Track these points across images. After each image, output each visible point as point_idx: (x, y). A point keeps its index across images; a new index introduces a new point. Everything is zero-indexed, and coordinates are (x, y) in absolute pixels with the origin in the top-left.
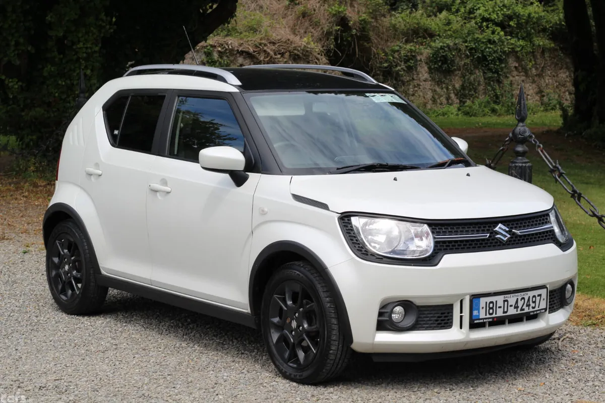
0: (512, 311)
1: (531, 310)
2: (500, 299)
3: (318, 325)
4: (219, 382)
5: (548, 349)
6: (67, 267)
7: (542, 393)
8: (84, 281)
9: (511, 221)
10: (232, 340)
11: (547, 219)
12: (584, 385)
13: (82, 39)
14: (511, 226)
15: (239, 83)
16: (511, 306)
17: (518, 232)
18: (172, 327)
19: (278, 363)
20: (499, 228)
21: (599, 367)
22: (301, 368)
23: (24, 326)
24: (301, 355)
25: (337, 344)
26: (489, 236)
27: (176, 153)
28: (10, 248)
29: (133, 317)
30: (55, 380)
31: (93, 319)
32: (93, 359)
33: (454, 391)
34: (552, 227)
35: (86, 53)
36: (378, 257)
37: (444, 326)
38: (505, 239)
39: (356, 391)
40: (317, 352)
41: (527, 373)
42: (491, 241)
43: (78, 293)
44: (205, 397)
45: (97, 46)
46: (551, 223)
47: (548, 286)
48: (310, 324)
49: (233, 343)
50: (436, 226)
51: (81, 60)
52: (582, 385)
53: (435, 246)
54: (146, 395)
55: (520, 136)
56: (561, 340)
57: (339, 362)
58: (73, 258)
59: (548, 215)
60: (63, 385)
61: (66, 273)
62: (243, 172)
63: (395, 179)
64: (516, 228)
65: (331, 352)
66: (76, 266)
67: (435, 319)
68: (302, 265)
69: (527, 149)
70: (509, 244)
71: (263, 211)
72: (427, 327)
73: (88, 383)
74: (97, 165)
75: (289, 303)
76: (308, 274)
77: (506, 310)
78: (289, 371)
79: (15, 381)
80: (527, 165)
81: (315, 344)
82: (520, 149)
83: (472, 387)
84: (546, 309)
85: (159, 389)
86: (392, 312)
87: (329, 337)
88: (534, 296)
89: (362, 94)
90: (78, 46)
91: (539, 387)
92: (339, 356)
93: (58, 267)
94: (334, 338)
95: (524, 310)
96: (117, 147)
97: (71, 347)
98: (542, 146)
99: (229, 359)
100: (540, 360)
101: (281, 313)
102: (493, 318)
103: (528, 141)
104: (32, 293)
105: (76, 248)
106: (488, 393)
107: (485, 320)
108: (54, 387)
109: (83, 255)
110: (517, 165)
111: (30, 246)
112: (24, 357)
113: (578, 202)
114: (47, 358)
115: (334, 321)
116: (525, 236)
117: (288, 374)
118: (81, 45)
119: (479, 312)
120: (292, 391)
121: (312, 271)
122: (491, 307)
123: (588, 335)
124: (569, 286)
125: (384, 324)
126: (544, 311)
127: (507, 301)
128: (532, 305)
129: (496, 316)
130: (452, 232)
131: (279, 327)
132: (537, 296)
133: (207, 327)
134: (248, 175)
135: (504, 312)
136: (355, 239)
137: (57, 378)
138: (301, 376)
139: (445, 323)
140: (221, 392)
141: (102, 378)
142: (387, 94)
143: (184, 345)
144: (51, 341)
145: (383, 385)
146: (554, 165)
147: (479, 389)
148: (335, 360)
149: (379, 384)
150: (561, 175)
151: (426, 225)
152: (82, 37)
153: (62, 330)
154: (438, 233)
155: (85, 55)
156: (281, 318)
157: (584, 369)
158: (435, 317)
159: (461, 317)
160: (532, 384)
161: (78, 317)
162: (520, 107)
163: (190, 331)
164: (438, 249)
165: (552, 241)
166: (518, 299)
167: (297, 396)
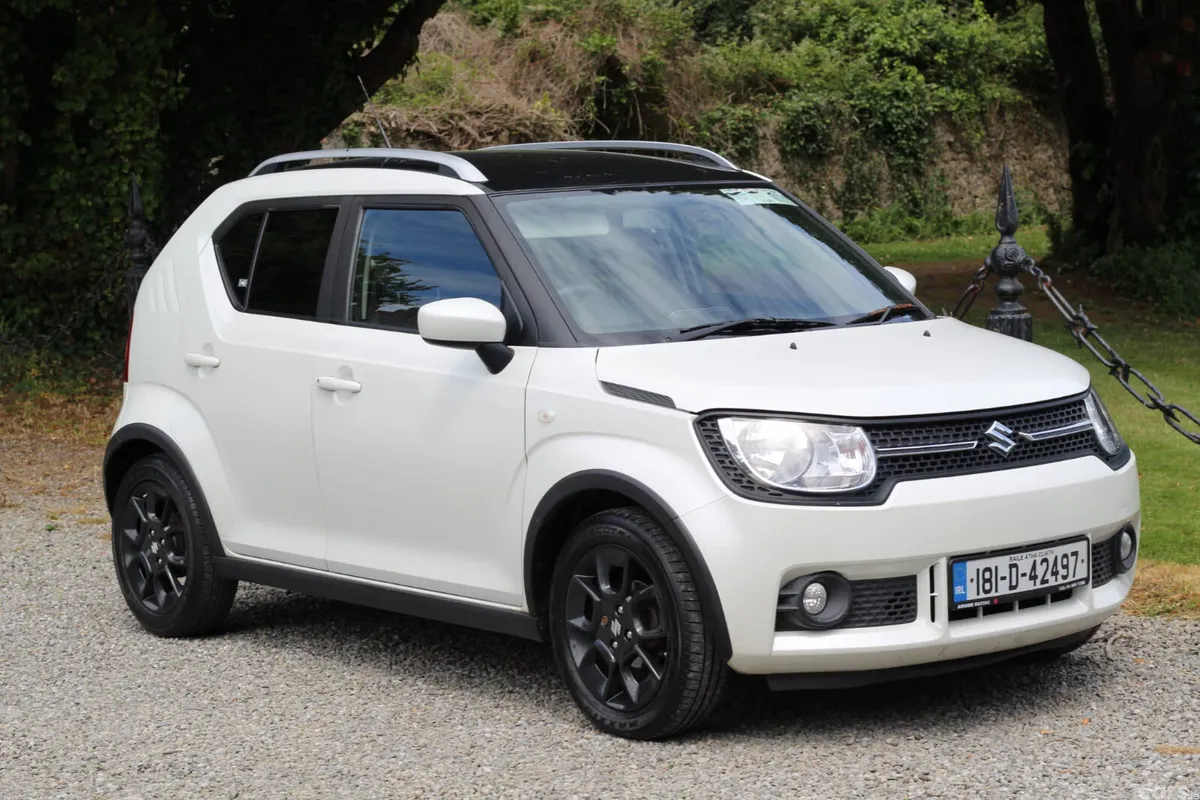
0: (1025, 585)
1: (1061, 581)
2: (1002, 563)
3: (663, 625)
4: (479, 743)
5: (1087, 658)
6: (155, 547)
7: (1089, 737)
8: (191, 573)
9: (1014, 416)
10: (486, 669)
11: (1080, 410)
12: (1165, 719)
13: (123, 116)
14: (1016, 425)
15: (484, 179)
16: (1024, 575)
17: (1029, 436)
18: (366, 651)
19: (586, 703)
20: (995, 429)
21: (1189, 687)
22: (632, 710)
23: (82, 662)
24: (632, 685)
25: (701, 661)
26: (977, 446)
27: (364, 317)
28: (19, 523)
29: (286, 637)
30: (165, 754)
31: (210, 643)
32: (229, 714)
33: (924, 740)
34: (1091, 425)
35: (132, 142)
36: (772, 491)
37: (901, 618)
38: (1007, 450)
39: (739, 748)
40: (662, 679)
41: (1054, 703)
42: (981, 454)
43: (179, 595)
44: (457, 770)
45: (152, 127)
46: (1088, 418)
47: (1089, 536)
48: (647, 626)
49: (488, 673)
50: (879, 429)
51: (122, 157)
52: (1161, 719)
53: (879, 468)
54: (345, 771)
55: (1006, 262)
56: (1110, 641)
57: (705, 695)
58: (166, 529)
59: (1082, 403)
60: (183, 760)
61: (154, 558)
62: (503, 346)
63: (793, 347)
64: (1025, 428)
65: (691, 675)
66: (173, 543)
67: (884, 604)
68: (626, 515)
69: (1020, 285)
70: (1013, 460)
71: (546, 416)
72: (871, 621)
73: (228, 757)
74: (208, 348)
75: (605, 587)
76: (641, 530)
77: (1014, 583)
78: (610, 717)
79: (89, 759)
80: (1023, 316)
81: (660, 663)
82: (1007, 286)
83: (955, 732)
84: (1087, 580)
85: (366, 761)
86: (802, 595)
87: (686, 648)
88: (1065, 556)
89: (713, 190)
90: (116, 130)
91: (1080, 727)
92: (705, 682)
93: (137, 547)
94: (695, 648)
95: (1047, 581)
96: (247, 311)
97: (180, 695)
98: (1049, 279)
99: (487, 703)
100: (1076, 679)
101: (589, 609)
102: (991, 599)
103: (1023, 271)
104: (81, 601)
105: (174, 508)
106: (988, 740)
107: (977, 604)
108: (167, 766)
109: (186, 521)
110: (1003, 317)
111: (56, 516)
112: (94, 716)
113: (1124, 383)
114: (140, 717)
115: (695, 617)
116: (1042, 443)
117: (607, 722)
118: (121, 127)
119: (965, 589)
120: (620, 754)
121: (647, 525)
122: (987, 578)
123: (1158, 631)
124: (1125, 536)
125: (789, 618)
126: (1083, 583)
127: (1016, 566)
128: (1063, 572)
129: (997, 594)
130: (907, 439)
131: (586, 636)
132: (1069, 555)
133: (433, 648)
134: (512, 351)
135: (1012, 587)
136: (727, 461)
137: (168, 751)
138: (634, 724)
139: (903, 613)
140: (485, 761)
141: (255, 747)
142: (759, 190)
143: (395, 681)
144: (140, 686)
145: (789, 736)
146: (1074, 313)
147: (970, 736)
148: (698, 690)
149: (780, 734)
150: (1088, 333)
151: (859, 430)
152: (123, 112)
153: (156, 666)
154: (883, 442)
155: (129, 147)
156: (589, 617)
157: (1160, 691)
158: (884, 601)
159: (933, 599)
160: (1066, 722)
161: (180, 642)
162: (1004, 206)
163: (401, 656)
164: (884, 473)
165: (1093, 452)
166: (1035, 561)
167: (631, 761)
